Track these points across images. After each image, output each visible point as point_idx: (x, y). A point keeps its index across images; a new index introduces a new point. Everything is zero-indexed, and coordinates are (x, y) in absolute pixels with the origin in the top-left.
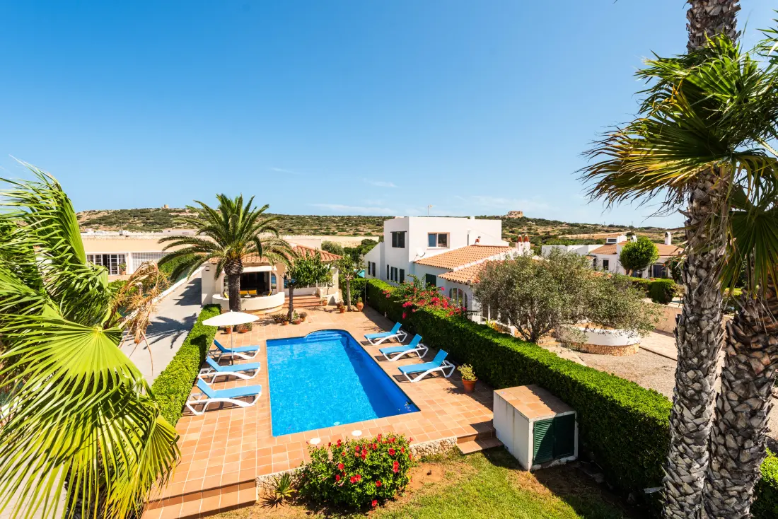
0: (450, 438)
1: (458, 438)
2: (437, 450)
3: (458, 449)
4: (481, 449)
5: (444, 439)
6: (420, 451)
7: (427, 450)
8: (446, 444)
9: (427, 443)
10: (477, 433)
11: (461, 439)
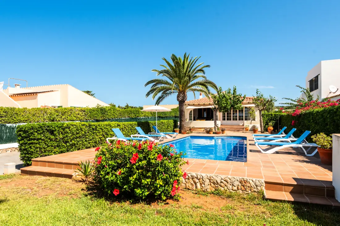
0: (254, 180)
1: (266, 183)
2: (235, 188)
3: (263, 194)
4: (292, 200)
5: (245, 178)
6: (214, 183)
7: (222, 184)
8: (249, 185)
9: (223, 177)
10: (296, 183)
11: (270, 185)
